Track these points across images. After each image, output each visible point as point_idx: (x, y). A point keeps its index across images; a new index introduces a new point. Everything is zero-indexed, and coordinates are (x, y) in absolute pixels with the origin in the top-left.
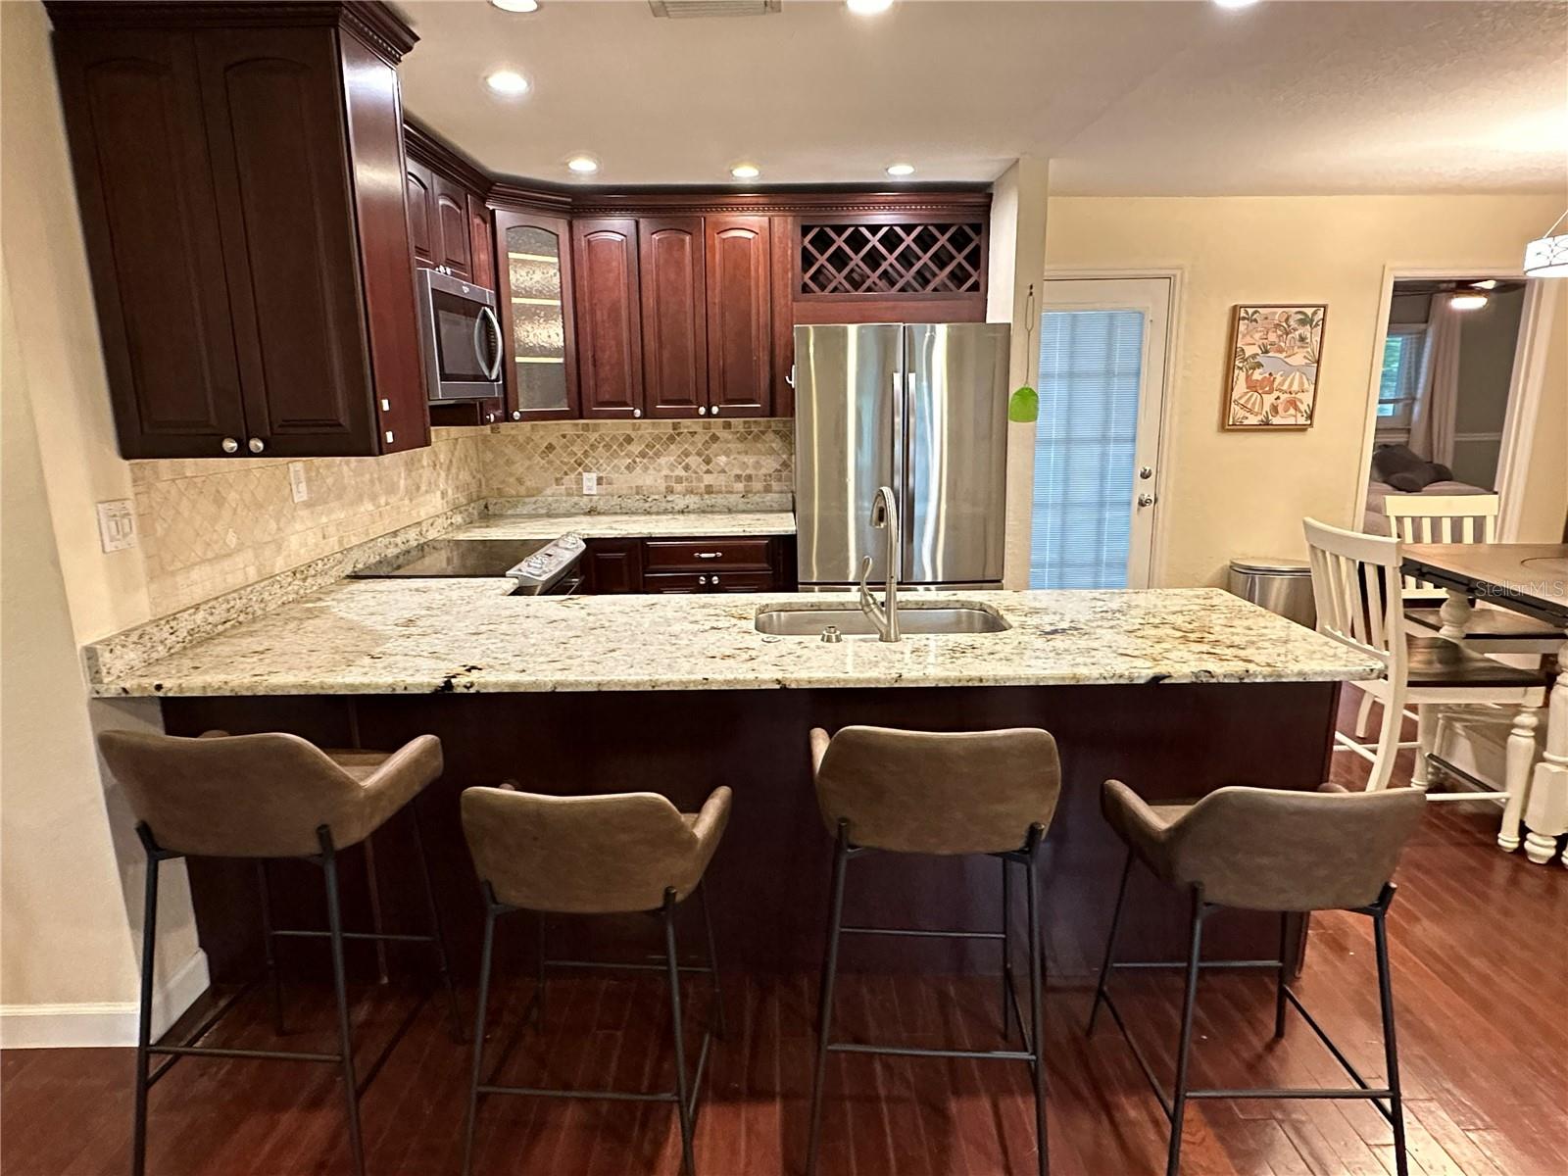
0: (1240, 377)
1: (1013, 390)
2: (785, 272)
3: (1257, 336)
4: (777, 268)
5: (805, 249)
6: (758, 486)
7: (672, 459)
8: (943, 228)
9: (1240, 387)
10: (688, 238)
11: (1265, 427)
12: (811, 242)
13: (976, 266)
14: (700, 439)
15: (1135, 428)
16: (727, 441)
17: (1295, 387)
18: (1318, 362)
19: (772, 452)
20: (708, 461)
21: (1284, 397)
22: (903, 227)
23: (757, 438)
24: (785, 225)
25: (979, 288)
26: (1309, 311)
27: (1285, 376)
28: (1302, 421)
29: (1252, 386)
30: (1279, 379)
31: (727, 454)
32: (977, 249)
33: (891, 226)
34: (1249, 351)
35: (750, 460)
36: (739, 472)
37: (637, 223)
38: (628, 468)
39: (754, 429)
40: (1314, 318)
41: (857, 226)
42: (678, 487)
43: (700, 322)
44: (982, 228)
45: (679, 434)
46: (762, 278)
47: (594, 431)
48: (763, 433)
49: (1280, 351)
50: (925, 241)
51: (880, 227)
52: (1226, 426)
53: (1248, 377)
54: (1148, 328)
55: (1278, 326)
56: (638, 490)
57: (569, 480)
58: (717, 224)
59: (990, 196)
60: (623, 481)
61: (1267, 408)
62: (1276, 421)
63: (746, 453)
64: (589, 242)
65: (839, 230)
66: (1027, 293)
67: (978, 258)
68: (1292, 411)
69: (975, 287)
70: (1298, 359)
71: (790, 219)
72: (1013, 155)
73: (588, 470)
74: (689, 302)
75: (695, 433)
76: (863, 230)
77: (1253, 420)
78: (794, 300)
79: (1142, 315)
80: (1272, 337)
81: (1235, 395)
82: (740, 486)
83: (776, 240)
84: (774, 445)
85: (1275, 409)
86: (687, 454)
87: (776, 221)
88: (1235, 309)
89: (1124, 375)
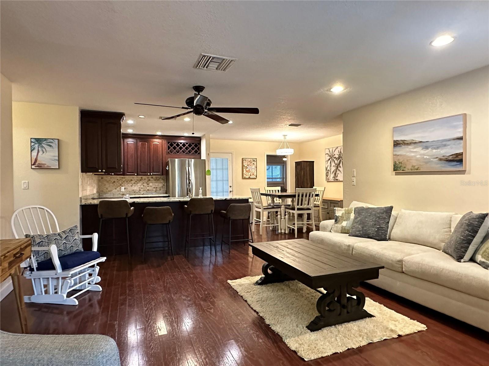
0: (244, 170)
1: (206, 170)
2: (165, 149)
3: (247, 163)
4: (163, 149)
5: (168, 146)
6: (158, 189)
7: (141, 184)
8: (193, 144)
9: (245, 171)
10: (147, 143)
11: (249, 178)
12: (170, 145)
13: (199, 150)
14: (146, 180)
15: (228, 178)
16: (152, 181)
17: (253, 172)
18: (256, 167)
19: (161, 183)
20: (148, 184)
21: (252, 173)
22: (186, 143)
23: (158, 180)
24: (165, 142)
25: (200, 154)
26: (254, 159)
27: (252, 170)
28: (255, 177)
29: (247, 171)
30: (251, 170)
31: (152, 183)
32: (199, 147)
33: (184, 143)
34: (245, 165)
35: (157, 184)
36: (154, 186)
37: (137, 140)
38: (131, 186)
39: (158, 178)
40: (255, 160)
41: (178, 143)
42: (142, 190)
43: (149, 158)
44: (200, 144)
45: (142, 179)
46: (161, 151)
47: (125, 178)
48: (159, 179)
49: (250, 165)
50: (190, 145)
51: (182, 143)
52: (244, 178)
53: (246, 170)
54: (229, 161)
55: (249, 161)
56: (133, 190)
57: (118, 189)
58: (152, 141)
59: (201, 139)
60: (130, 189)
61: (249, 175)
62: (251, 177)
63: (156, 183)
64: (127, 143)
65: (175, 143)
66: (208, 155)
67: (199, 149)
68: (253, 175)
69: (199, 154)
70: (253, 167)
71: (166, 141)
72: (204, 134)
73: (123, 186)
74: (146, 154)
75: (145, 179)
76: (179, 143)
77: (247, 177)
78: (167, 155)
79: (228, 159)
80: (249, 163)
81: (244, 173)
82: (155, 189)
83: (163, 144)
84: (162, 181)
85: (250, 175)
86: (144, 183)
87: (163, 141)
88: (243, 159)
89: (225, 169)
